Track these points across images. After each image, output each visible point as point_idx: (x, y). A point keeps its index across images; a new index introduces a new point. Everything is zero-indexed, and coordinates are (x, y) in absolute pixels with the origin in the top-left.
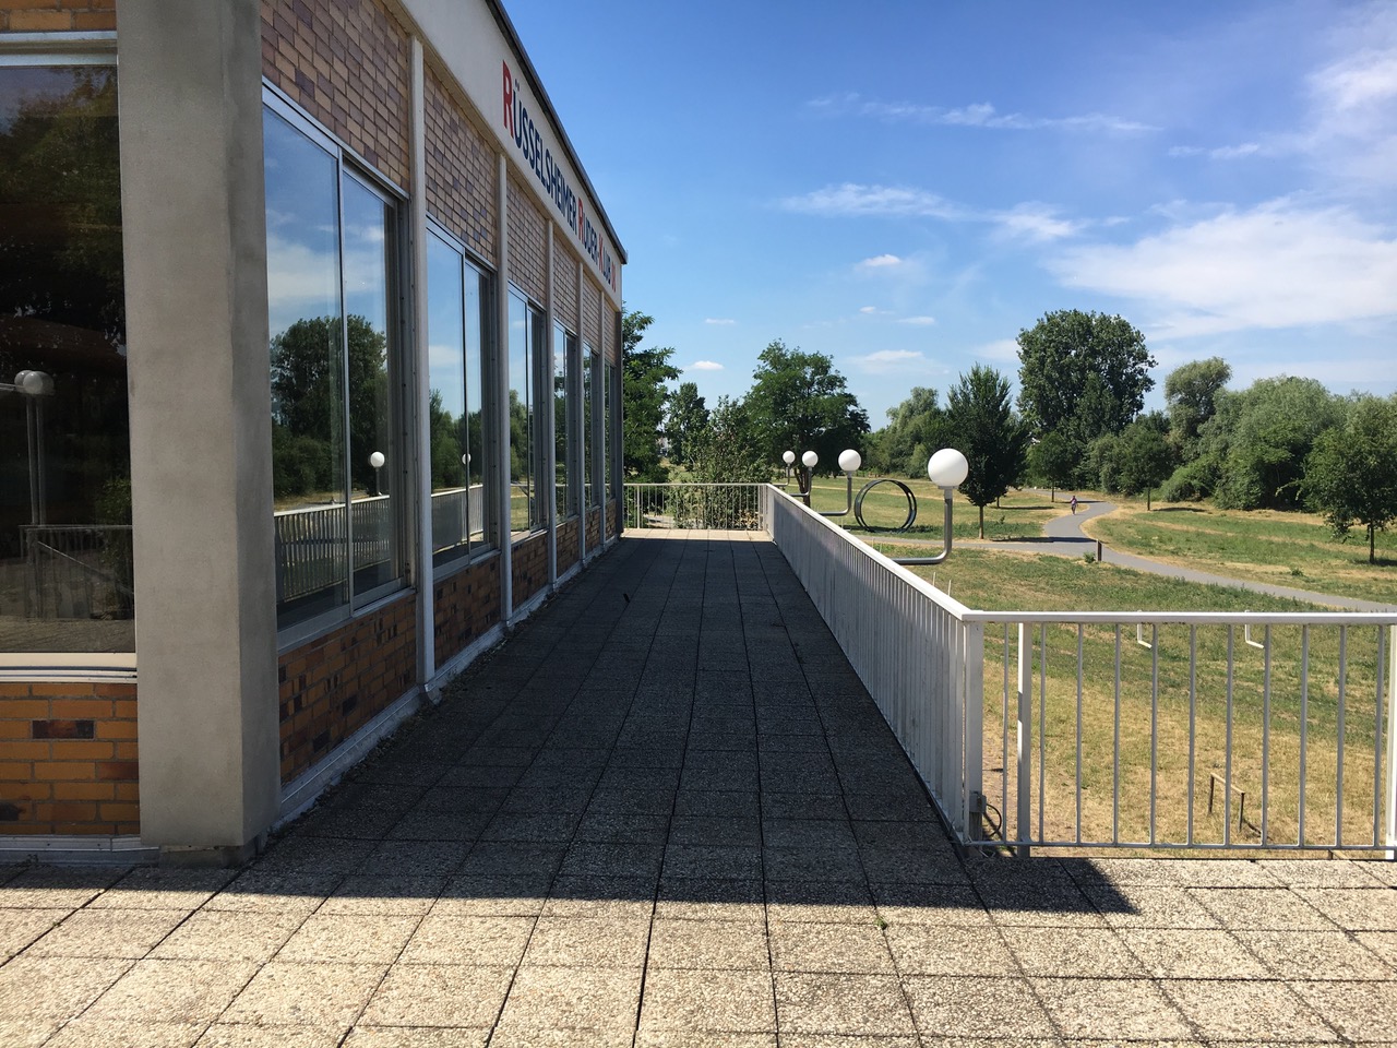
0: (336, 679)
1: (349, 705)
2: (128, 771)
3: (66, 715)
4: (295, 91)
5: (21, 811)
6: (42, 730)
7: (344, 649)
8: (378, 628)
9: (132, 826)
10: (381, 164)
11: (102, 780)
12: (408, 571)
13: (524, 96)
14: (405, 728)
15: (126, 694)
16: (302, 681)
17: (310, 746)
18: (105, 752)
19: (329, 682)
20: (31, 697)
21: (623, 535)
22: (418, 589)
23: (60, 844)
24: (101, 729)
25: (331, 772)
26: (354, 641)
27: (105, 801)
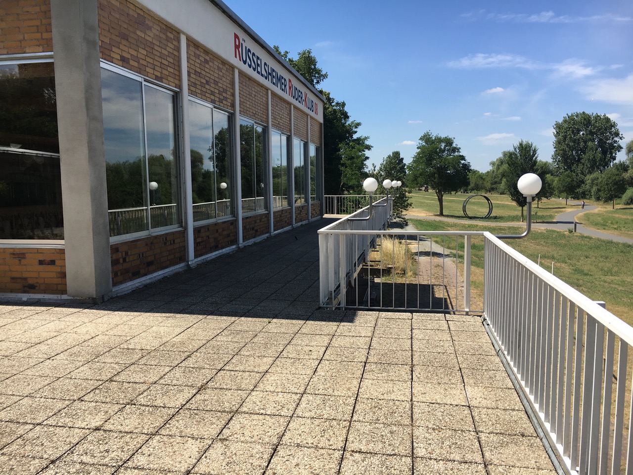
0: (143, 254)
1: (150, 264)
2: (63, 275)
3: (48, 259)
4: (121, 63)
5: (37, 286)
6: (41, 262)
7: (147, 245)
8: (164, 240)
9: (64, 292)
10: (164, 80)
11: (58, 278)
12: (182, 222)
13: (249, 44)
14: (176, 275)
15: (62, 252)
16: (127, 254)
17: (131, 275)
18: (59, 269)
19: (139, 255)
20: (38, 253)
21: (324, 217)
22: (186, 228)
23: (47, 296)
24: (57, 263)
25: (140, 284)
26: (152, 243)
27: (59, 284)
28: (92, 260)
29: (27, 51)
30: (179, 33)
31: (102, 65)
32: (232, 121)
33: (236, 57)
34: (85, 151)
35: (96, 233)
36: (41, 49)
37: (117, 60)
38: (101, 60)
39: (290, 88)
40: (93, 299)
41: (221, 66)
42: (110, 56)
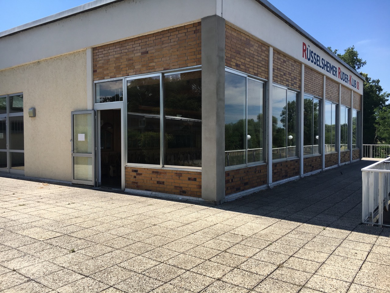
0: (242, 178)
1: (246, 184)
2: (200, 187)
3: (193, 177)
4: (235, 67)
5: (186, 192)
6: (189, 179)
7: (245, 172)
8: (255, 170)
9: (200, 196)
10: (259, 75)
11: (198, 188)
12: (266, 159)
13: (313, 48)
14: (261, 192)
15: (200, 174)
16: (233, 177)
17: (235, 189)
18: (198, 183)
19: (240, 178)
20: (188, 174)
21: (362, 159)
22: (268, 163)
23: (191, 198)
24: (197, 180)
25: (240, 195)
26: (248, 171)
27: (198, 192)
28: (216, 180)
29: (189, 65)
30: (269, 47)
31: (226, 70)
32: (299, 97)
33: (303, 57)
34: (215, 118)
35: (218, 164)
36: (195, 63)
37: (233, 66)
38: (225, 67)
39: (339, 73)
40: (215, 202)
41: (293, 63)
42: (230, 64)
